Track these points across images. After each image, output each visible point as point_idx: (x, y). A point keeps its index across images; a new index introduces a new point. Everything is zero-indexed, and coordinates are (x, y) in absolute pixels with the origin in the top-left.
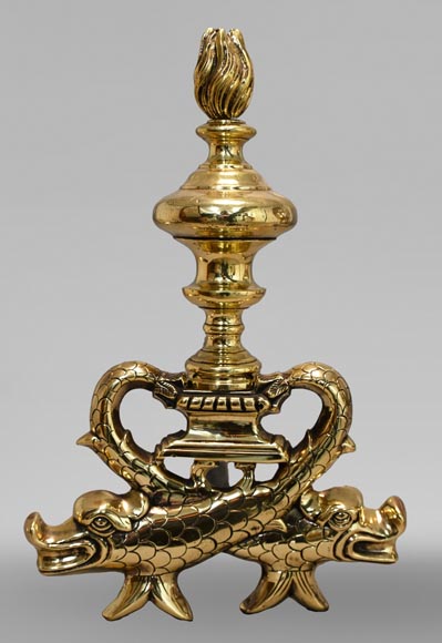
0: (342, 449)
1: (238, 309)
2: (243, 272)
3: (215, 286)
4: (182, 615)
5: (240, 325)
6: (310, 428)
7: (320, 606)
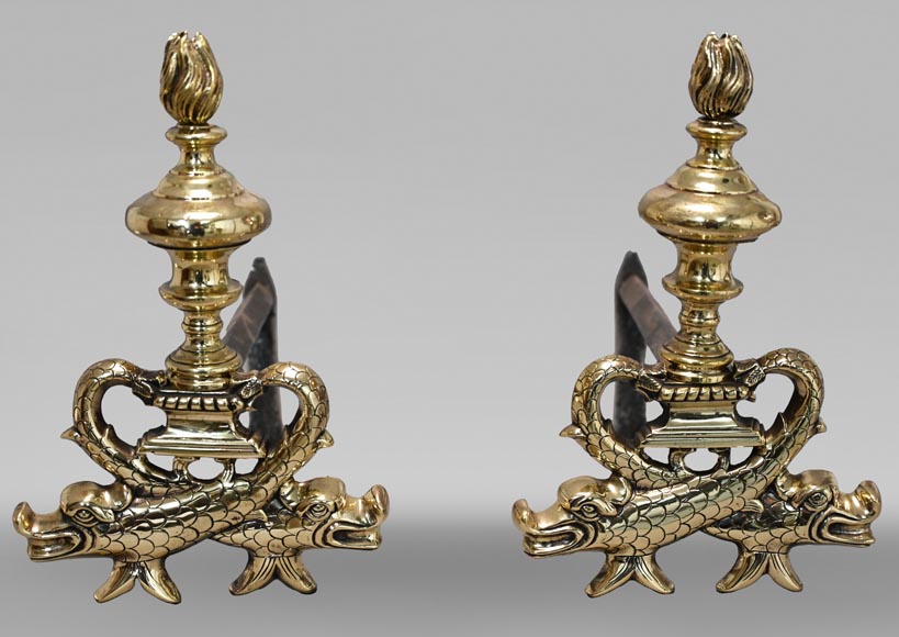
0: (816, 431)
1: (714, 304)
2: (723, 273)
3: (693, 284)
4: (662, 590)
5: (717, 317)
6: (782, 411)
7: (796, 587)
